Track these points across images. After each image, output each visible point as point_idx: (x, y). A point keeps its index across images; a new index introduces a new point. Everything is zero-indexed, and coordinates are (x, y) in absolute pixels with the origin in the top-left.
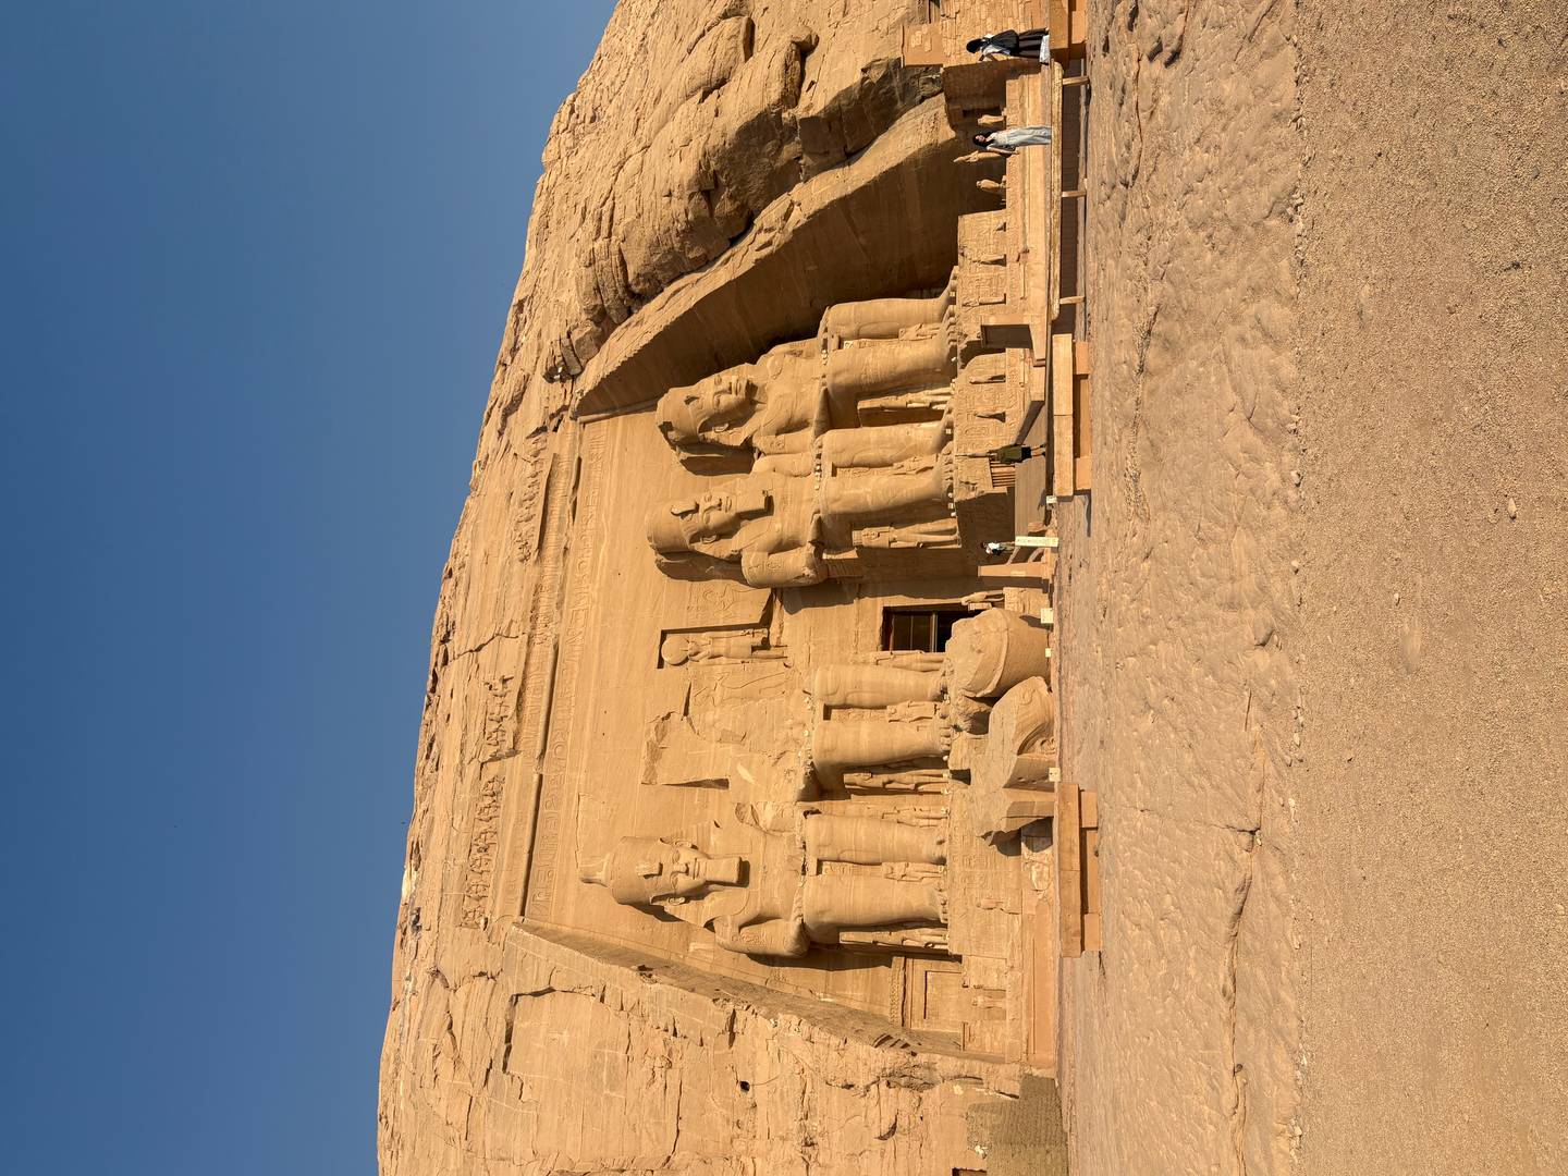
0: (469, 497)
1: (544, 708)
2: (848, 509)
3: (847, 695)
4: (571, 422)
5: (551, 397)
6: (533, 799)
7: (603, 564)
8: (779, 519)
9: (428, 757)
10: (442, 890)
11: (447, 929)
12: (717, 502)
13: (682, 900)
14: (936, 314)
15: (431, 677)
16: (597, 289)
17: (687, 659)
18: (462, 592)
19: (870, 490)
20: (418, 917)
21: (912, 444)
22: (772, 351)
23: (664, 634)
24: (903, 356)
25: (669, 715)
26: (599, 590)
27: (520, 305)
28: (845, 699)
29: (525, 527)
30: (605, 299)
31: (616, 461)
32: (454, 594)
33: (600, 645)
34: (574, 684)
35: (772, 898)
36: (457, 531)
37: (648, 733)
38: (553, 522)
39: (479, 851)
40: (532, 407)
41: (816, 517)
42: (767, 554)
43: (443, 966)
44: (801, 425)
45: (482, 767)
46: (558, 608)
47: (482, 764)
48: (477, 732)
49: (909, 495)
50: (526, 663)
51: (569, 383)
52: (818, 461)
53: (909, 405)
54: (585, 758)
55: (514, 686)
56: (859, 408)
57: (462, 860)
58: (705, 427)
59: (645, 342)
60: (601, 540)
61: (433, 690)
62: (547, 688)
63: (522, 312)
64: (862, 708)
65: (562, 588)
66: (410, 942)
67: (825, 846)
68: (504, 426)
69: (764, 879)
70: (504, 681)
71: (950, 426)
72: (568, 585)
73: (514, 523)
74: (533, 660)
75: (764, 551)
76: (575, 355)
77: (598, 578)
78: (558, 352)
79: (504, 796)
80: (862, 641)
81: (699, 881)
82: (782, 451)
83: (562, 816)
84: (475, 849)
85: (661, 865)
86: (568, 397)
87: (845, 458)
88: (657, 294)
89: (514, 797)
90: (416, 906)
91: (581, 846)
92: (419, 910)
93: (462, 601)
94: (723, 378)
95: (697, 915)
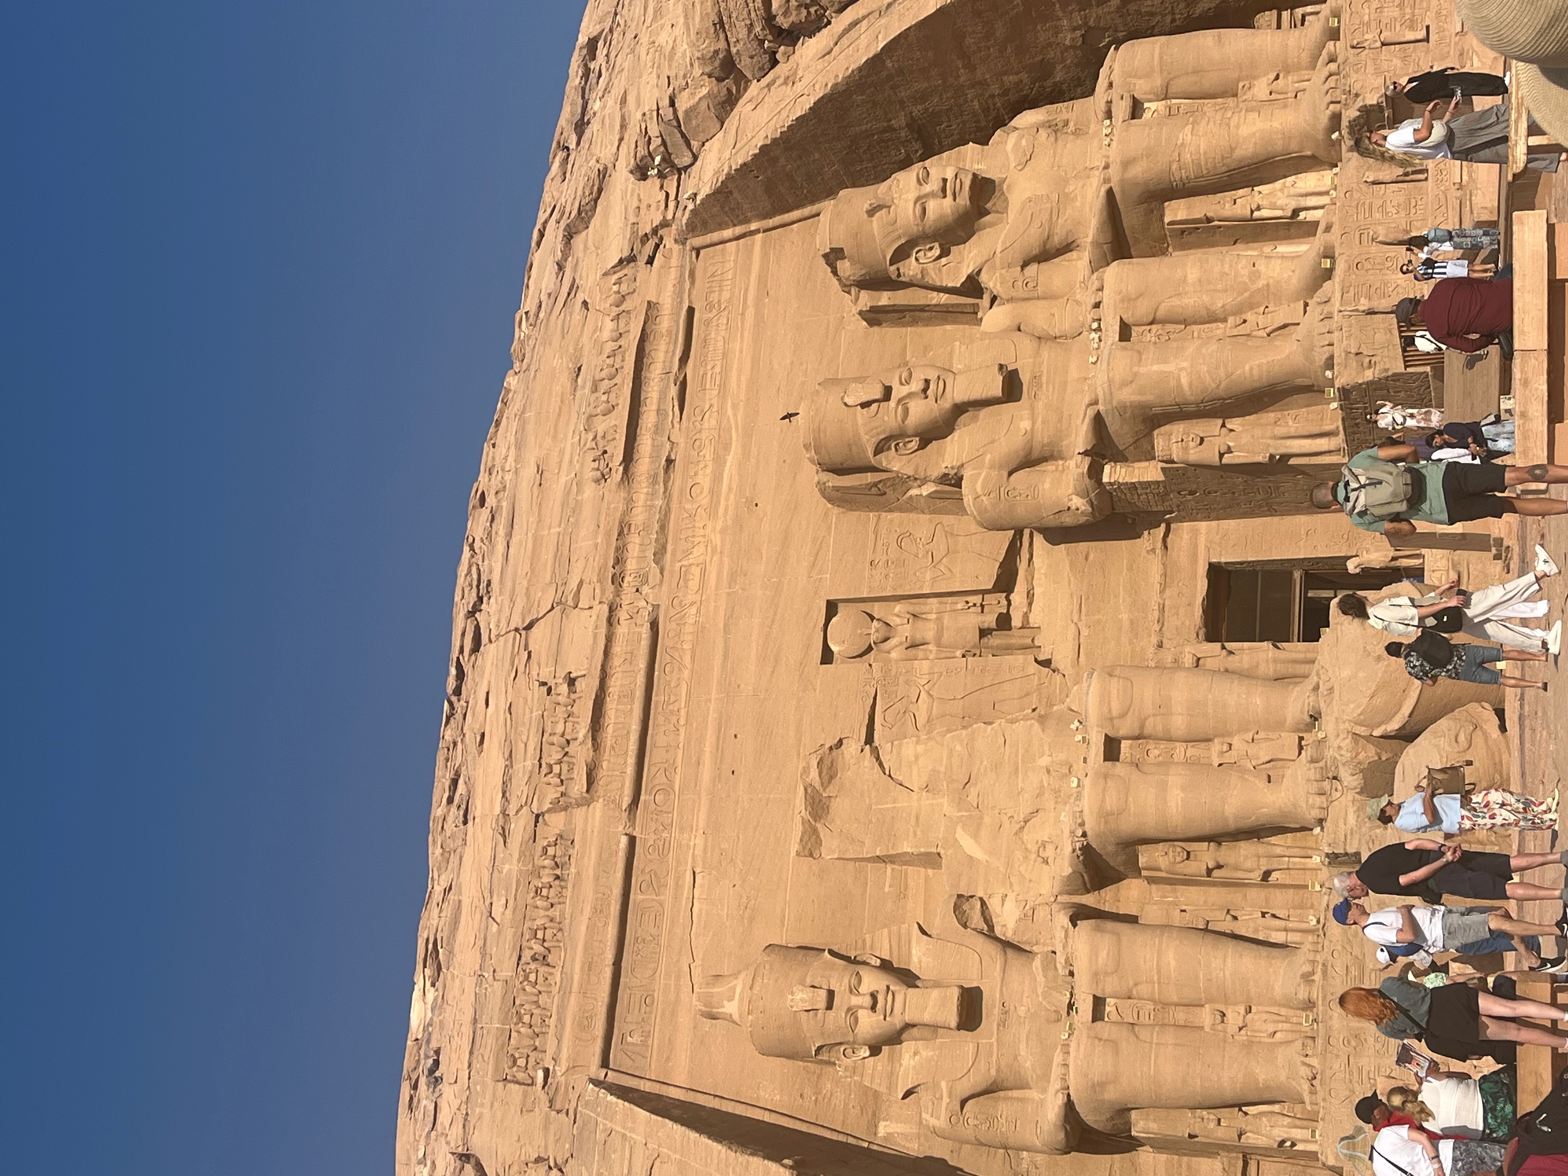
0: (511, 372)
1: (635, 727)
2: (1149, 398)
3: (1146, 719)
4: (676, 248)
5: (643, 206)
6: (619, 875)
7: (730, 488)
8: (1026, 413)
9: (450, 800)
10: (475, 1021)
11: (484, 1085)
12: (921, 385)
13: (865, 1052)
14: (1305, 57)
15: (453, 671)
16: (720, 25)
17: (869, 649)
18: (502, 532)
19: (1185, 364)
20: (437, 1063)
21: (1261, 283)
22: (1016, 122)
23: (832, 608)
24: (1245, 131)
25: (840, 742)
26: (723, 531)
27: (592, 45)
28: (1142, 727)
29: (601, 425)
30: (732, 40)
31: (750, 312)
32: (489, 534)
33: (725, 625)
34: (684, 687)
35: (1016, 1058)
36: (492, 429)
37: (806, 770)
38: (648, 418)
39: (534, 959)
40: (611, 222)
41: (1091, 412)
42: (1005, 474)
43: (479, 1144)
44: (1067, 248)
45: (537, 821)
46: (657, 563)
47: (538, 816)
48: (528, 763)
49: (1255, 373)
50: (607, 653)
51: (671, 185)
52: (1094, 314)
53: (1256, 214)
54: (704, 810)
55: (587, 688)
56: (1167, 220)
57: (507, 971)
58: (901, 254)
59: (799, 114)
60: (727, 447)
61: (458, 692)
62: (639, 693)
63: (593, 58)
64: (1170, 740)
65: (663, 528)
66: (424, 1102)
67: (1106, 974)
68: (565, 255)
69: (1002, 1023)
70: (571, 682)
71: (1329, 254)
72: (672, 522)
73: (583, 418)
74: (618, 649)
75: (1001, 467)
76: (683, 135)
77: (721, 511)
78: (654, 131)
79: (573, 870)
80: (1171, 622)
81: (897, 1021)
82: (1031, 294)
83: (667, 906)
84: (527, 955)
85: (831, 994)
86: (672, 205)
87: (1142, 309)
88: (819, 29)
89: (591, 872)
90: (434, 1045)
91: (699, 955)
92: (437, 1052)
93: (500, 547)
94: (932, 171)
95: (892, 1076)
